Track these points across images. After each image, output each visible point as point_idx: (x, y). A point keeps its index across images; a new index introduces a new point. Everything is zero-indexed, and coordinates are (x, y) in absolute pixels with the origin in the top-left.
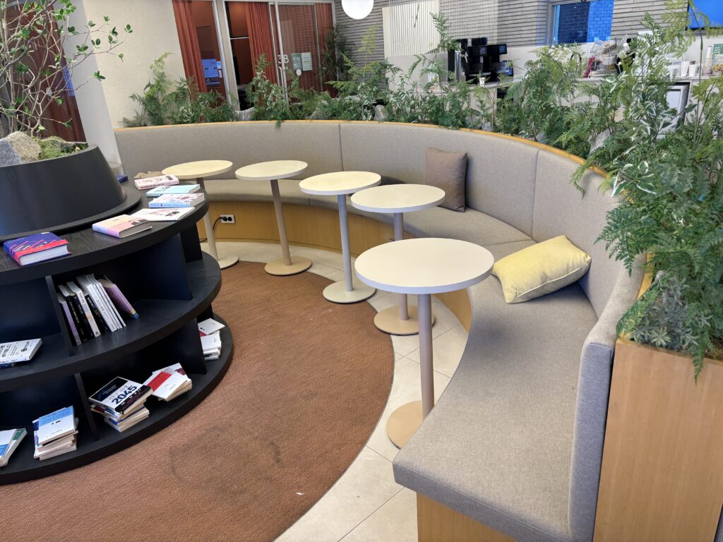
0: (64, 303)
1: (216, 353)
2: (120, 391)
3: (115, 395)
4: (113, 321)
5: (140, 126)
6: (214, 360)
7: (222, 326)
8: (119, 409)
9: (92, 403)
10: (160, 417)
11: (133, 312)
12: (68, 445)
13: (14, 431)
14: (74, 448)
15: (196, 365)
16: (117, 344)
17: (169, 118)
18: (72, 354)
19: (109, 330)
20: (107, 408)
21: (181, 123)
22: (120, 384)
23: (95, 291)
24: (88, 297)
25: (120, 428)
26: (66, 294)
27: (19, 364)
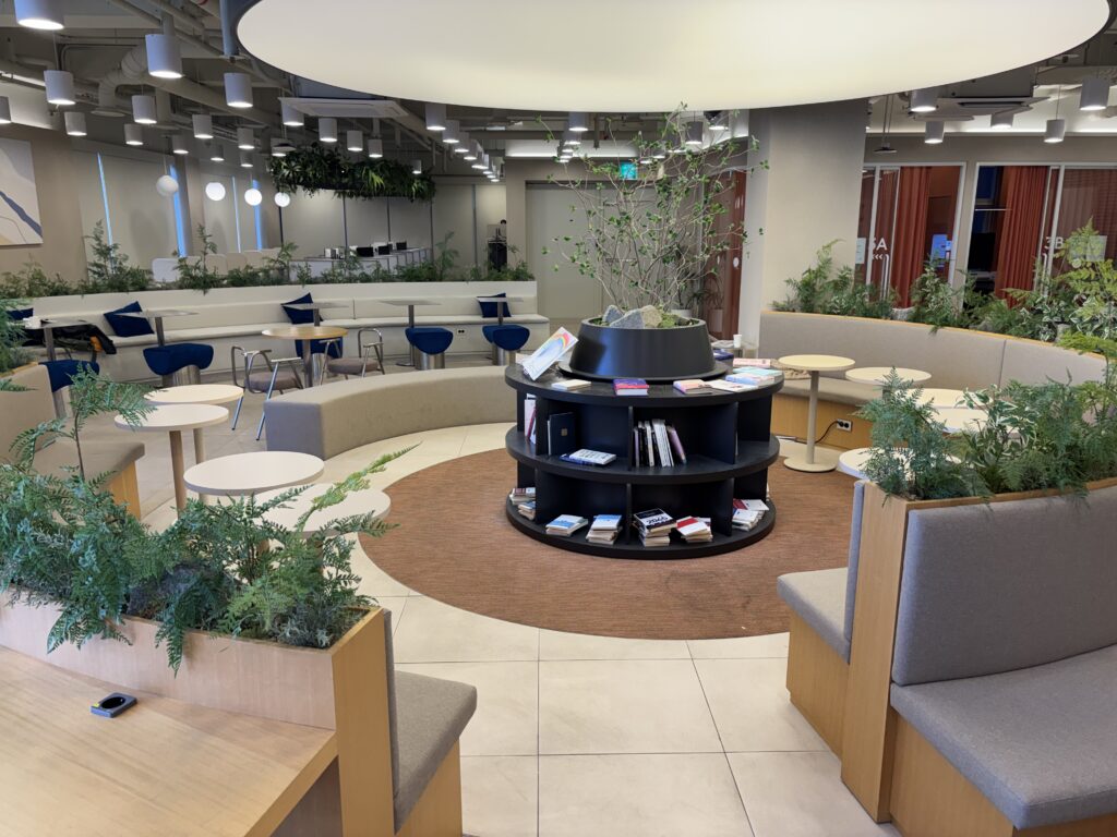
0: (637, 433)
1: (747, 526)
2: (655, 517)
3: (651, 518)
4: (666, 459)
5: (788, 311)
6: (744, 531)
7: (766, 508)
8: (649, 527)
9: (634, 519)
10: (676, 548)
11: (683, 457)
12: (607, 539)
13: (580, 518)
14: (612, 543)
15: (723, 526)
16: (663, 473)
17: (820, 306)
18: (629, 470)
19: (660, 464)
20: (642, 526)
21: (829, 313)
22: (658, 513)
23: (659, 430)
24: (653, 434)
25: (647, 543)
26: (640, 426)
27: (598, 465)
